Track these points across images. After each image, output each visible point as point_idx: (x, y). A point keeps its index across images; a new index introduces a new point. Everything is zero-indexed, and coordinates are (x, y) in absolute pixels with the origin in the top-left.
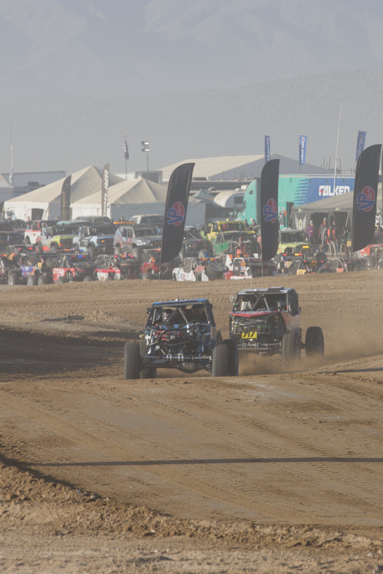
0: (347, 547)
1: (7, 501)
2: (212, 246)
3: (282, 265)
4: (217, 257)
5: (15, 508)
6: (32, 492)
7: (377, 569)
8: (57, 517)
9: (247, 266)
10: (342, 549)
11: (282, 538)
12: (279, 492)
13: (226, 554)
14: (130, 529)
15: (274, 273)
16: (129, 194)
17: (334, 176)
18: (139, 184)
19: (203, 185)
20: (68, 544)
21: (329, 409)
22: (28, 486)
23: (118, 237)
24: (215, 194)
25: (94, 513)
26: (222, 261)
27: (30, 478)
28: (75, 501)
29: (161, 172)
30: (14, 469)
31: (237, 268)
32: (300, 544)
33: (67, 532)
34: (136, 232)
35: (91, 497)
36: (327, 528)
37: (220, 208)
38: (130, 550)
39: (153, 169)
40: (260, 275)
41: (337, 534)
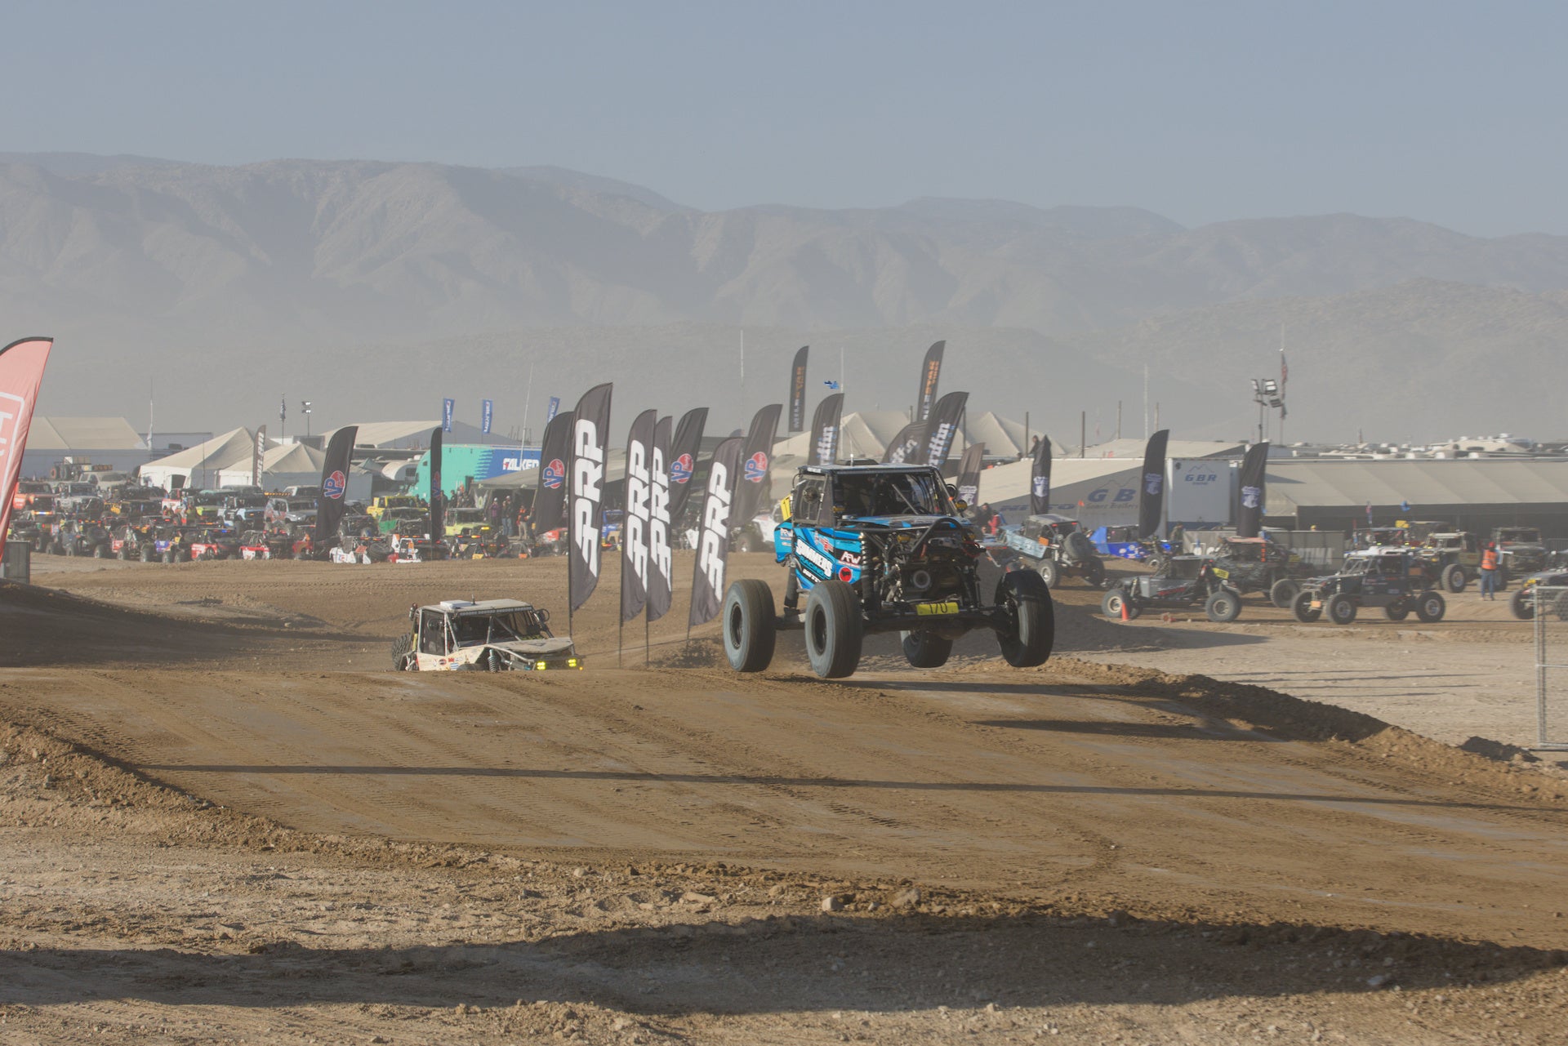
0: (493, 869)
1: (106, 807)
2: (377, 524)
3: (457, 549)
4: (382, 537)
5: (115, 815)
6: (136, 797)
7: (523, 894)
8: (163, 826)
9: (415, 548)
10: (487, 871)
11: (419, 857)
12: (423, 805)
13: (352, 875)
14: (246, 843)
15: (447, 557)
16: (284, 460)
17: (522, 448)
18: (296, 451)
19: (369, 453)
20: (172, 858)
21: (487, 711)
22: (132, 790)
23: (269, 510)
24: (384, 465)
25: (206, 822)
26: (387, 541)
27: (135, 780)
28: (184, 809)
29: (324, 437)
30: (117, 769)
31: (404, 551)
32: (439, 864)
33: (173, 843)
34: (290, 506)
35: (204, 805)
36: (474, 848)
37: (389, 480)
38: (243, 866)
39: (314, 433)
40: (429, 559)
41: (483, 854)
